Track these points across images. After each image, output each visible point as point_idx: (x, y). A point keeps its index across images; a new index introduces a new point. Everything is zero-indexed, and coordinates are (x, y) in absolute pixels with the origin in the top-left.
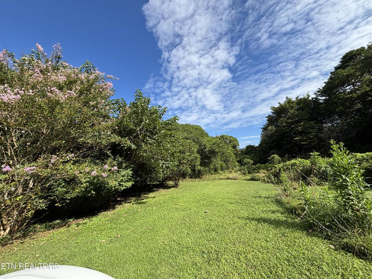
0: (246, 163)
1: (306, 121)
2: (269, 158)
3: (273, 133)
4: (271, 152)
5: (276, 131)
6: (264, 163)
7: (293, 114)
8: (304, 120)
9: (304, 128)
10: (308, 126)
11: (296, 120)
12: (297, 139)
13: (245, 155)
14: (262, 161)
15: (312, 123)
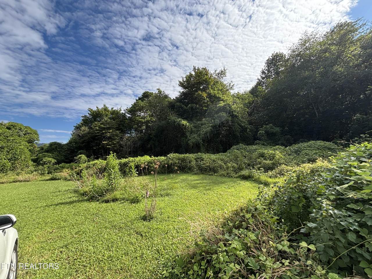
0: (45, 162)
1: (114, 129)
2: (76, 158)
3: (85, 134)
4: (79, 151)
5: (89, 133)
6: (69, 162)
7: (106, 121)
8: (113, 128)
9: (112, 135)
10: (114, 133)
11: (107, 127)
12: (105, 143)
13: (46, 153)
14: (67, 161)
15: (118, 132)
